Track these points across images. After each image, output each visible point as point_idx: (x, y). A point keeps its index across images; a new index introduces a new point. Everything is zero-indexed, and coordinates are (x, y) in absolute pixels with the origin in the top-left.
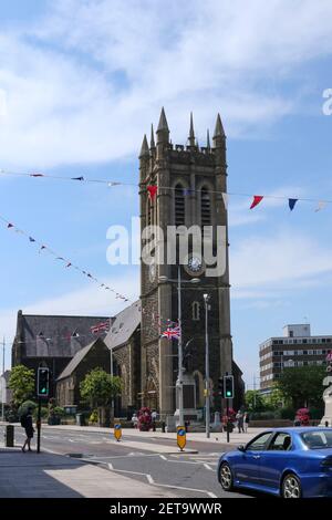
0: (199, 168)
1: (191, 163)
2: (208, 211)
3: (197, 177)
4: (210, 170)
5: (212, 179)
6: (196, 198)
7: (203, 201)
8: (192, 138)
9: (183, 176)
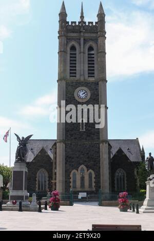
0: (86, 35)
1: (81, 32)
2: (93, 60)
3: (84, 39)
4: (94, 35)
5: (95, 40)
6: (84, 53)
7: (89, 54)
8: (82, 17)
9: (75, 40)
